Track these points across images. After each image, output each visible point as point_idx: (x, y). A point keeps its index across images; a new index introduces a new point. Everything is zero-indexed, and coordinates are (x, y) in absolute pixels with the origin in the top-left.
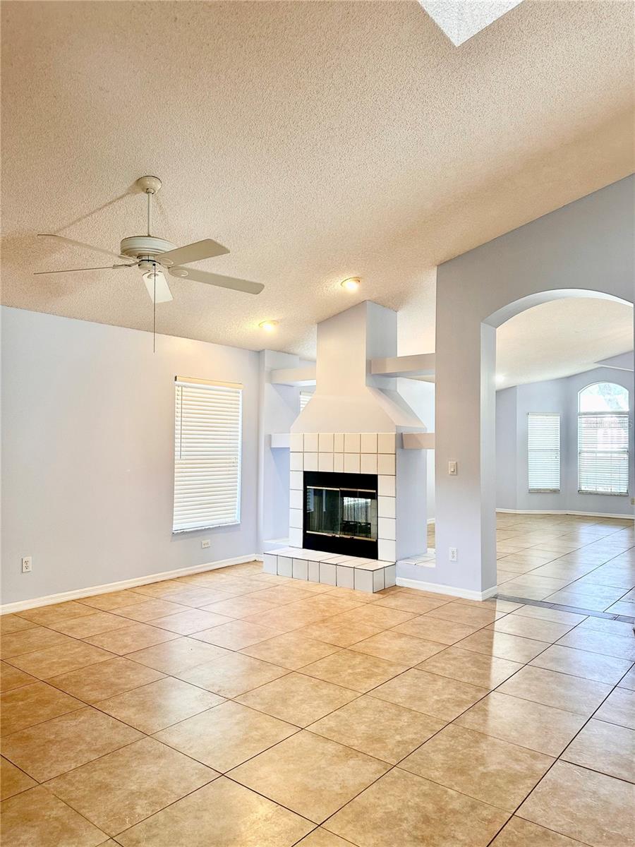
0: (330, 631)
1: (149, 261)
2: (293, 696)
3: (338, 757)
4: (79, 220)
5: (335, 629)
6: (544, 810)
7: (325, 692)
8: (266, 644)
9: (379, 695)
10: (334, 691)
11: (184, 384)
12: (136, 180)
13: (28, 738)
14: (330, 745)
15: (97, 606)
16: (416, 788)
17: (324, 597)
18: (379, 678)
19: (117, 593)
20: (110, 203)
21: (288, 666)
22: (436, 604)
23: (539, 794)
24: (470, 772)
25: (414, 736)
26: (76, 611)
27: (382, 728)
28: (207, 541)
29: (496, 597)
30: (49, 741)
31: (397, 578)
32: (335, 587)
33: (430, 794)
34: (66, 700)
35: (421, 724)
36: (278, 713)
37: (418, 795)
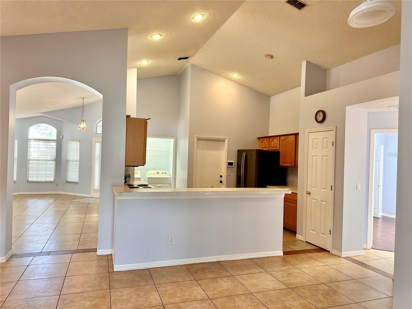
29: (12, 256)
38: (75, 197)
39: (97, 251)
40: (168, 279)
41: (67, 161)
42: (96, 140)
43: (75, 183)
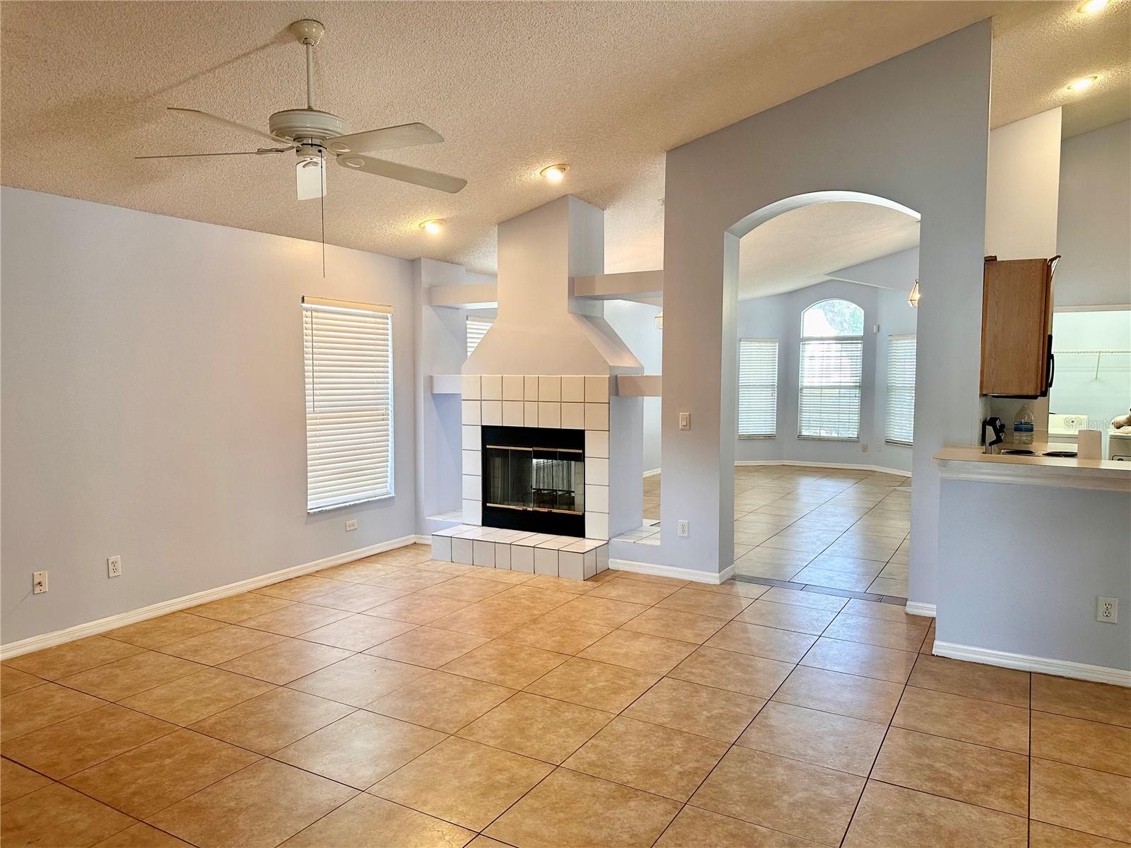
0: (547, 635)
1: (312, 145)
2: (531, 724)
3: (614, 798)
4: (194, 77)
5: (552, 631)
6: (872, 841)
7: (568, 715)
8: (471, 657)
9: (637, 714)
10: (580, 713)
11: (314, 306)
12: (289, 24)
13: (199, 808)
14: (599, 785)
15: (220, 617)
16: (719, 829)
17: (524, 589)
18: (629, 692)
19: (240, 598)
20: (245, 55)
21: (509, 683)
22: (667, 591)
23: (861, 823)
24: (776, 803)
25: (696, 765)
26: (191, 626)
27: (654, 757)
28: (352, 521)
29: (734, 578)
30: (230, 810)
31: (610, 559)
32: (533, 576)
33: (738, 834)
34: (230, 751)
35: (700, 749)
36: (521, 749)
37: (725, 837)
38: (905, 481)
39: (908, 603)
40: (1080, 708)
41: (888, 389)
43: (905, 445)
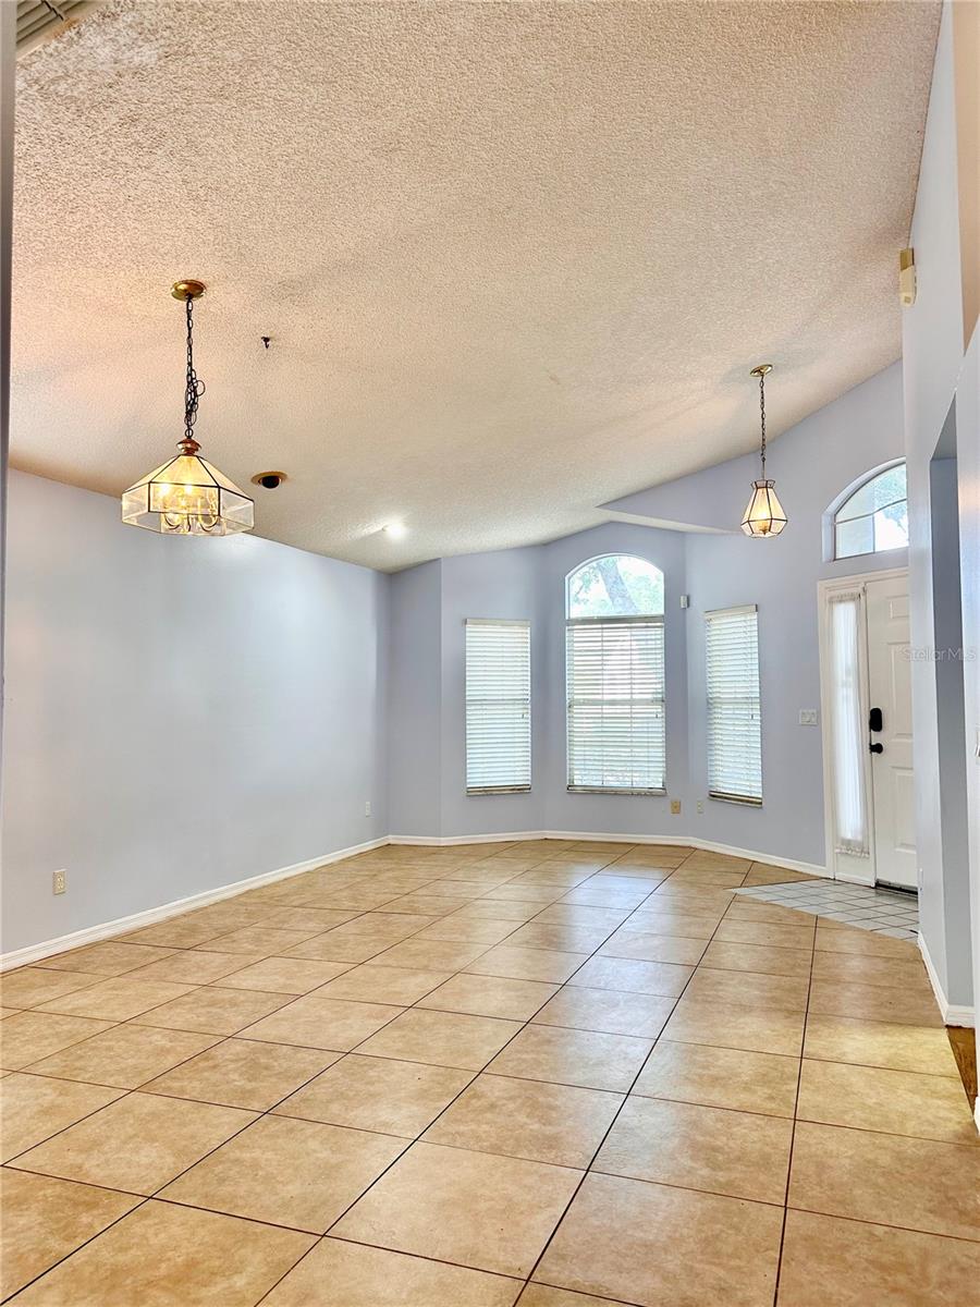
38: (751, 873)
41: (710, 704)
42: (833, 593)
43: (748, 802)
